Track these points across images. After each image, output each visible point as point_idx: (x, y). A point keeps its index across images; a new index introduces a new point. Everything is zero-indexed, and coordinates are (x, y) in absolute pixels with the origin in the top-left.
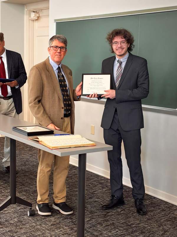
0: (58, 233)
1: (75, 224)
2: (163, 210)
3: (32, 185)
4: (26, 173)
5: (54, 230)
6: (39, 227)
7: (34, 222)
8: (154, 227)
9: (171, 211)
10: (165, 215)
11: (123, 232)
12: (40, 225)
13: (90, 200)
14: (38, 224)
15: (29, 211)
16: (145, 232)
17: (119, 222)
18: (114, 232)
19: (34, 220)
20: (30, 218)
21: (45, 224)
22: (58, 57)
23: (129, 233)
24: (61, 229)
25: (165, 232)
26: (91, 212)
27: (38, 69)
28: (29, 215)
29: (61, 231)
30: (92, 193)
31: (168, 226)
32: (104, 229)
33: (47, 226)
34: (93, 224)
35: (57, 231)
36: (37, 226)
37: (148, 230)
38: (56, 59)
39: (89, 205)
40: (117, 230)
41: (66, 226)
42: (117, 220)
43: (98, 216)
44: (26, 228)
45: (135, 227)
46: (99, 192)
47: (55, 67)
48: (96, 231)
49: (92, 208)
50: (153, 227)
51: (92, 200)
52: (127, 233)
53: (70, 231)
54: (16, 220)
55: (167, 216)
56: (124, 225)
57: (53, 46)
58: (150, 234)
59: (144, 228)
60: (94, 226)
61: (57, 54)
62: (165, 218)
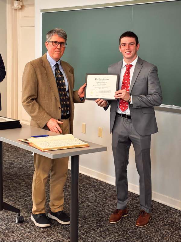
0: (49, 240)
1: (67, 231)
2: (161, 214)
3: (19, 190)
4: (12, 176)
5: (44, 238)
6: (28, 234)
7: (22, 230)
8: (152, 232)
9: (170, 214)
10: (163, 219)
11: (118, 238)
12: (30, 232)
13: (82, 204)
14: (27, 231)
15: (17, 217)
16: (142, 238)
17: (114, 228)
18: (109, 238)
19: (23, 227)
20: (19, 226)
21: (34, 231)
22: (58, 53)
23: (125, 239)
24: (53, 236)
25: (163, 237)
26: (84, 218)
27: (33, 65)
28: (17, 222)
29: (52, 238)
30: (84, 197)
31: (166, 231)
32: (98, 236)
33: (37, 233)
34: (87, 230)
35: (48, 239)
36: (26, 233)
37: (146, 235)
38: (56, 55)
39: (81, 210)
40: (112, 236)
41: (57, 233)
42: (112, 225)
43: (91, 221)
44: (15, 236)
45: (131, 232)
46: (92, 196)
47: (53, 63)
48: (90, 237)
49: (84, 213)
50: (150, 232)
51: (84, 204)
52: (123, 239)
53: (62, 238)
54: (3, 227)
55: (165, 220)
56: (119, 230)
57: (52, 42)
58: (148, 240)
59: (141, 233)
60: (88, 232)
61: (57, 50)
62: (163, 222)
